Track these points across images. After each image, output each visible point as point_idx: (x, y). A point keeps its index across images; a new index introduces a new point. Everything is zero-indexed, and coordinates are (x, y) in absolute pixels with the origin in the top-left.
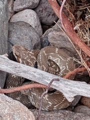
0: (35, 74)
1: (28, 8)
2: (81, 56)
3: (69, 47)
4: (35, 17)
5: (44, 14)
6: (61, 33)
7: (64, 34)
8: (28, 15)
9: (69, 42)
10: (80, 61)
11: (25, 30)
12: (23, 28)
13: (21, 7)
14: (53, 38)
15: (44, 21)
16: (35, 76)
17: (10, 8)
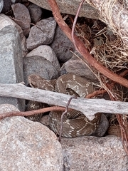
0: (53, 97)
1: (43, 44)
2: (100, 80)
3: (88, 74)
4: (51, 52)
5: (61, 50)
6: (78, 61)
7: (81, 61)
8: (43, 51)
9: (87, 68)
10: (99, 84)
11: (41, 63)
12: (38, 61)
13: (34, 44)
14: (71, 67)
15: (61, 57)
16: (53, 99)
17: (23, 47)
